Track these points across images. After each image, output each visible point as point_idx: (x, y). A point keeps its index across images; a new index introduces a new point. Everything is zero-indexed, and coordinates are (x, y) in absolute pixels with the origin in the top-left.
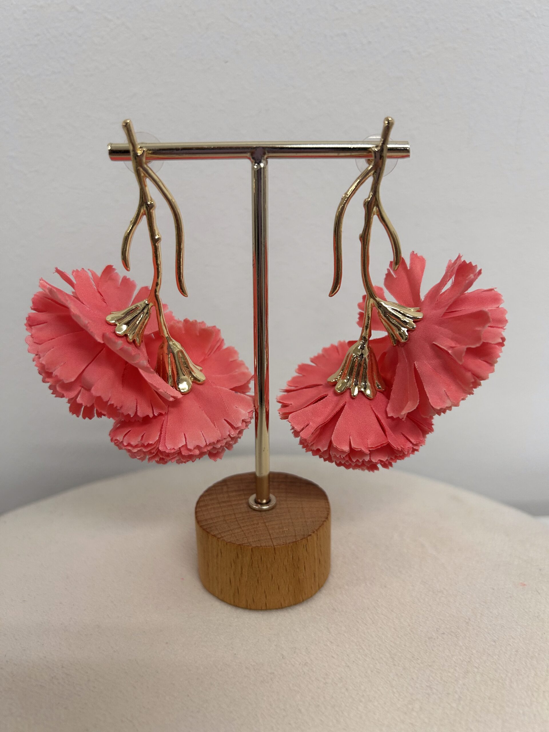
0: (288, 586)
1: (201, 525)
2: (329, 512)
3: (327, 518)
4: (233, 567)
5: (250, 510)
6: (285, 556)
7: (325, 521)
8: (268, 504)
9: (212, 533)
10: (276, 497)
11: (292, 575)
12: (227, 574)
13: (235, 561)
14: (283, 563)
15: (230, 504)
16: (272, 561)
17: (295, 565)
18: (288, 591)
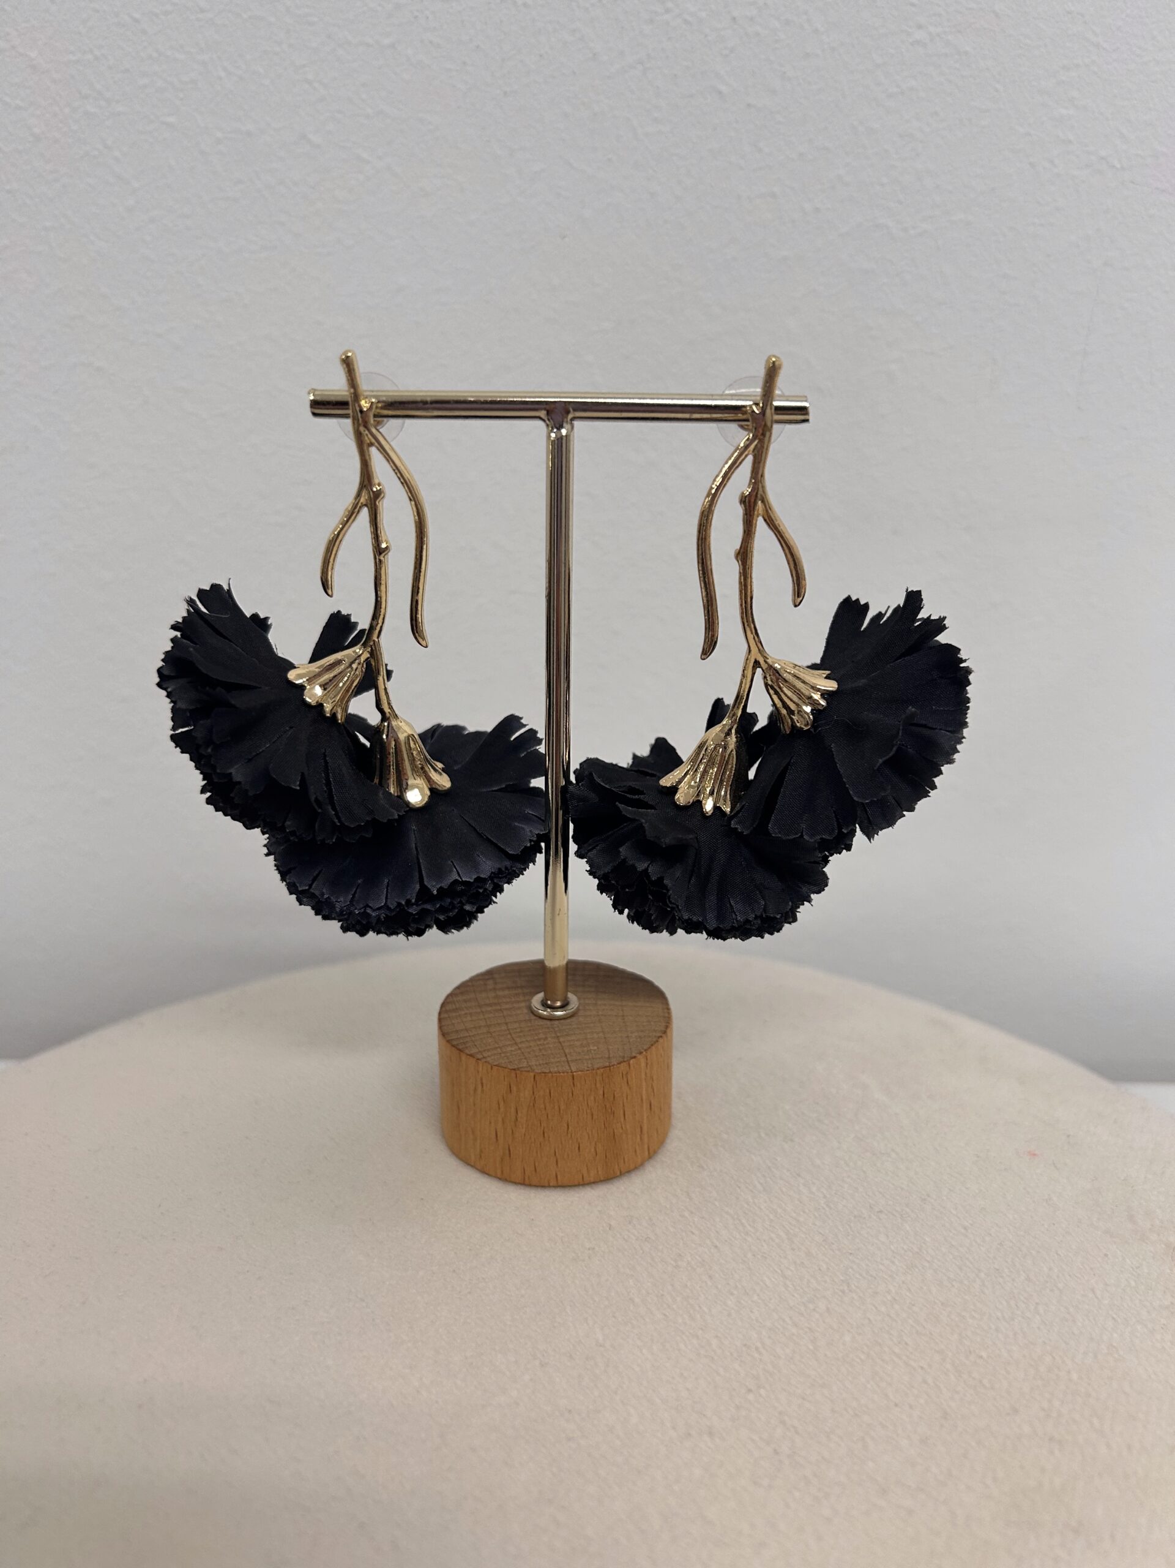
0: (596, 1144)
1: (448, 1039)
2: (668, 1023)
3: (665, 1032)
4: (502, 1109)
5: (533, 1017)
6: (591, 1091)
7: (661, 1037)
8: (565, 1008)
9: (467, 1051)
10: (579, 999)
11: (603, 1126)
12: (490, 1123)
13: (505, 1098)
14: (588, 1103)
15: (498, 1007)
16: (568, 1099)
17: (607, 1106)
18: (594, 1154)
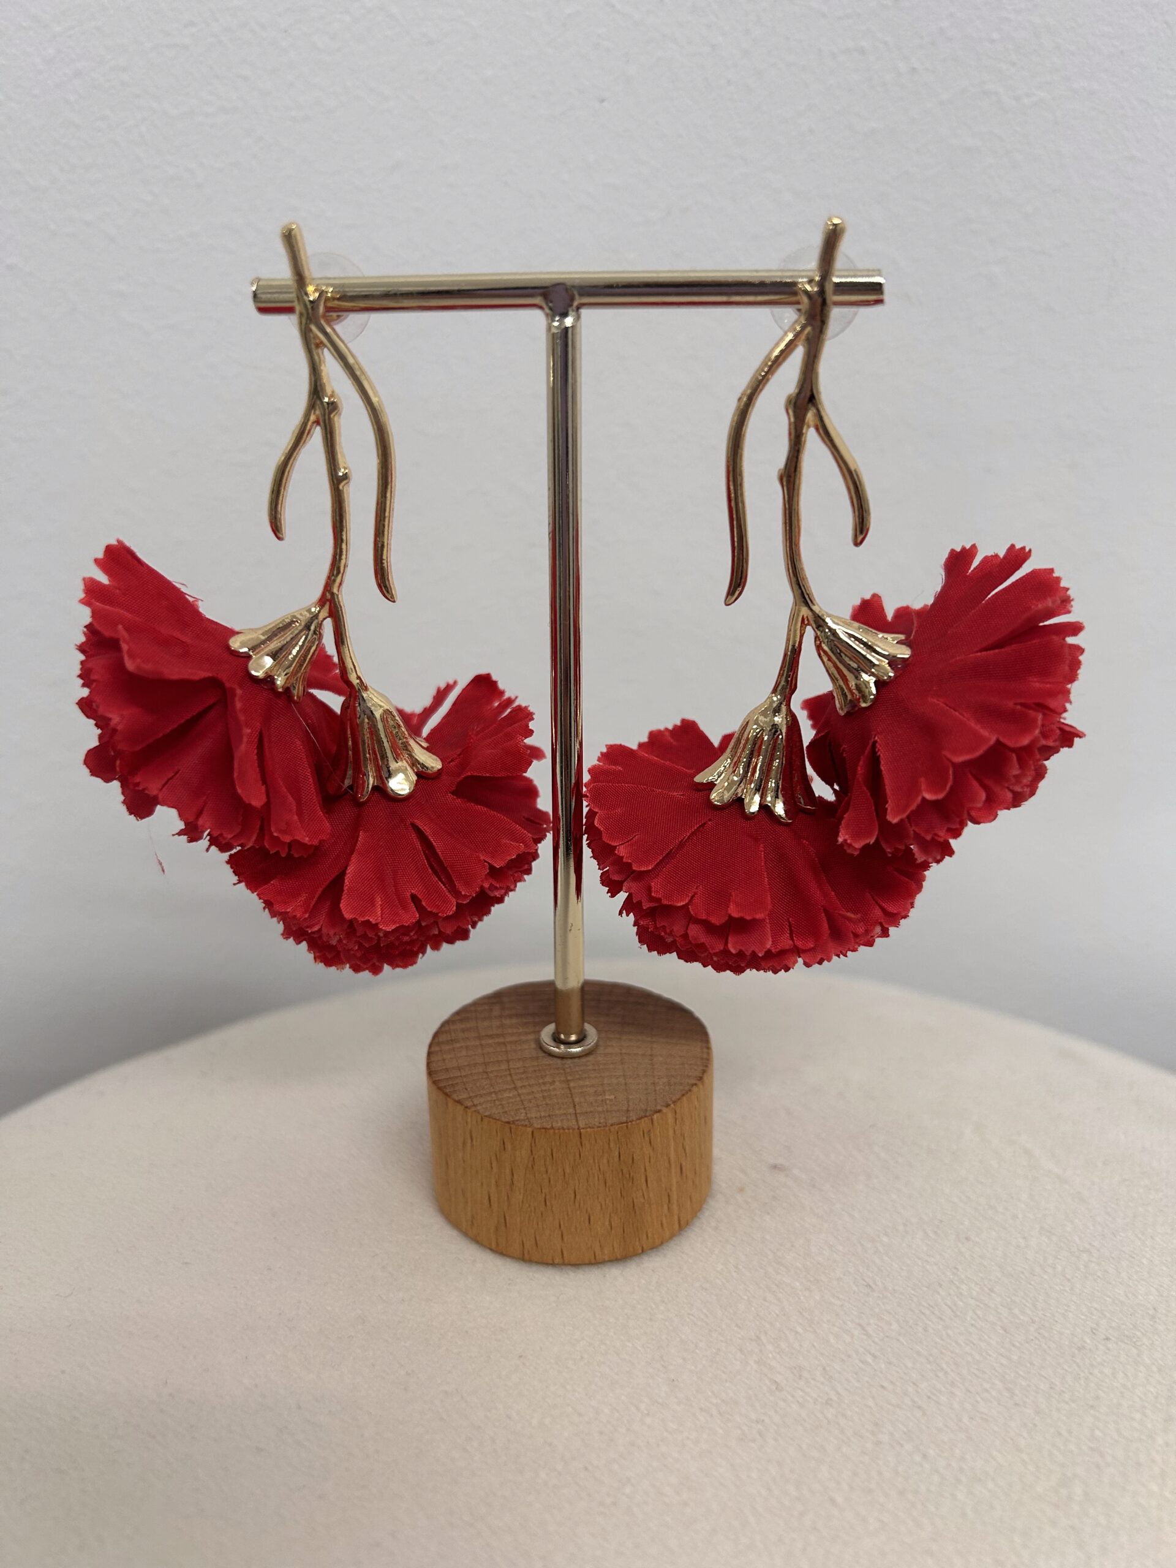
0: (610, 1216)
1: (434, 1079)
2: (707, 1066)
3: (701, 1079)
4: (495, 1170)
5: (541, 1054)
6: (603, 1152)
7: (696, 1084)
8: (581, 1044)
9: (455, 1097)
10: (599, 1031)
11: (619, 1194)
12: (482, 1184)
13: (498, 1157)
14: (599, 1166)
15: (501, 1040)
16: (575, 1160)
17: (624, 1171)
18: (609, 1228)
